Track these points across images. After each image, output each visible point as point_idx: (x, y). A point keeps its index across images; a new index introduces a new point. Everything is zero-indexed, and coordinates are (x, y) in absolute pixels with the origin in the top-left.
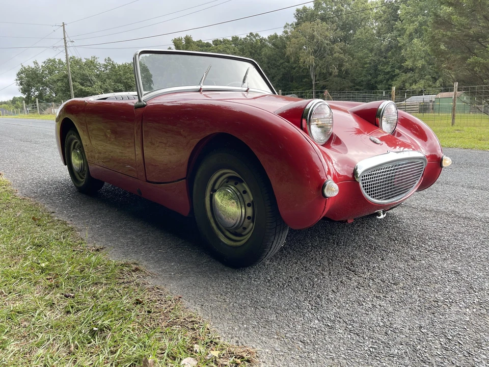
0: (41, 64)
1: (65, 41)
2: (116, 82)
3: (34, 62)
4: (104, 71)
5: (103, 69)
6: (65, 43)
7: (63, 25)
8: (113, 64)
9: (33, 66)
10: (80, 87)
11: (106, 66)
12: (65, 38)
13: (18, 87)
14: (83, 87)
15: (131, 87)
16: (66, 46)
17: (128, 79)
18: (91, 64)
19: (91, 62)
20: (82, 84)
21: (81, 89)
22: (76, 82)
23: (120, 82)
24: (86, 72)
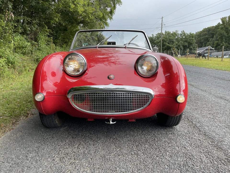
0: (155, 35)
1: (162, 25)
2: (184, 42)
3: (152, 35)
4: (180, 37)
5: (180, 36)
6: (162, 26)
7: (162, 18)
8: (184, 33)
9: (151, 36)
10: (168, 45)
11: (181, 35)
12: (162, 24)
13: (145, 45)
14: (169, 45)
15: (192, 44)
16: (162, 27)
17: (190, 40)
18: (175, 34)
19: (175, 33)
20: (169, 44)
21: (168, 46)
22: (166, 42)
23: (186, 42)
24: (172, 38)
